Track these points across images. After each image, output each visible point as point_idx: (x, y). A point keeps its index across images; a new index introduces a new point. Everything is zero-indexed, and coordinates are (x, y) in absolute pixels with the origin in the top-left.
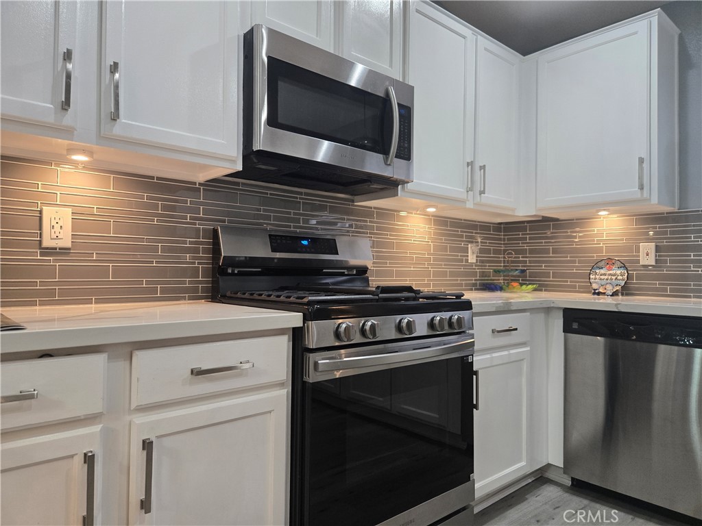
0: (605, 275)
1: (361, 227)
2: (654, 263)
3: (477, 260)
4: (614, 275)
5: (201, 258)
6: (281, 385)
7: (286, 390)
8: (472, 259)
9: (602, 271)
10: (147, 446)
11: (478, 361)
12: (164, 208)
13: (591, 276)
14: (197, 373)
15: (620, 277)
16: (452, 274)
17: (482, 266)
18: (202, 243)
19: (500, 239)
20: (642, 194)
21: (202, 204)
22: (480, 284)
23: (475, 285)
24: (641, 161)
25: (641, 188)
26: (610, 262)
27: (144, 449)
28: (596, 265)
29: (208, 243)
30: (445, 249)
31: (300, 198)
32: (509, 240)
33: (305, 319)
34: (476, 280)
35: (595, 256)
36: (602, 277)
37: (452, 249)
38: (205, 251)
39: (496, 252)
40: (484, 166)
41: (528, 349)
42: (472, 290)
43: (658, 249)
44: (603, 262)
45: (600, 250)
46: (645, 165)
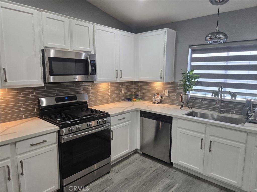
0: (157, 98)
1: (85, 89)
2: (167, 95)
3: (125, 92)
4: (159, 98)
5: (35, 106)
6: (55, 143)
7: (56, 144)
8: (123, 92)
9: (156, 97)
10: (21, 162)
11: (112, 128)
12: (23, 94)
13: (154, 98)
14: (32, 145)
15: (160, 99)
16: (117, 97)
17: (126, 93)
18: (35, 102)
19: (133, 85)
20: (162, 79)
21: (34, 91)
22: (126, 99)
23: (124, 99)
24: (161, 71)
25: (161, 78)
26: (158, 94)
27: (20, 163)
28: (155, 95)
29: (37, 102)
30: (114, 91)
31: (65, 84)
32: (135, 85)
33: (60, 128)
34: (124, 98)
35: (155, 92)
36: (156, 98)
37: (116, 90)
38: (36, 104)
39: (131, 89)
40: (122, 70)
41: (130, 122)
42: (123, 101)
43: (169, 92)
44: (156, 94)
45: (156, 91)
46: (162, 72)
